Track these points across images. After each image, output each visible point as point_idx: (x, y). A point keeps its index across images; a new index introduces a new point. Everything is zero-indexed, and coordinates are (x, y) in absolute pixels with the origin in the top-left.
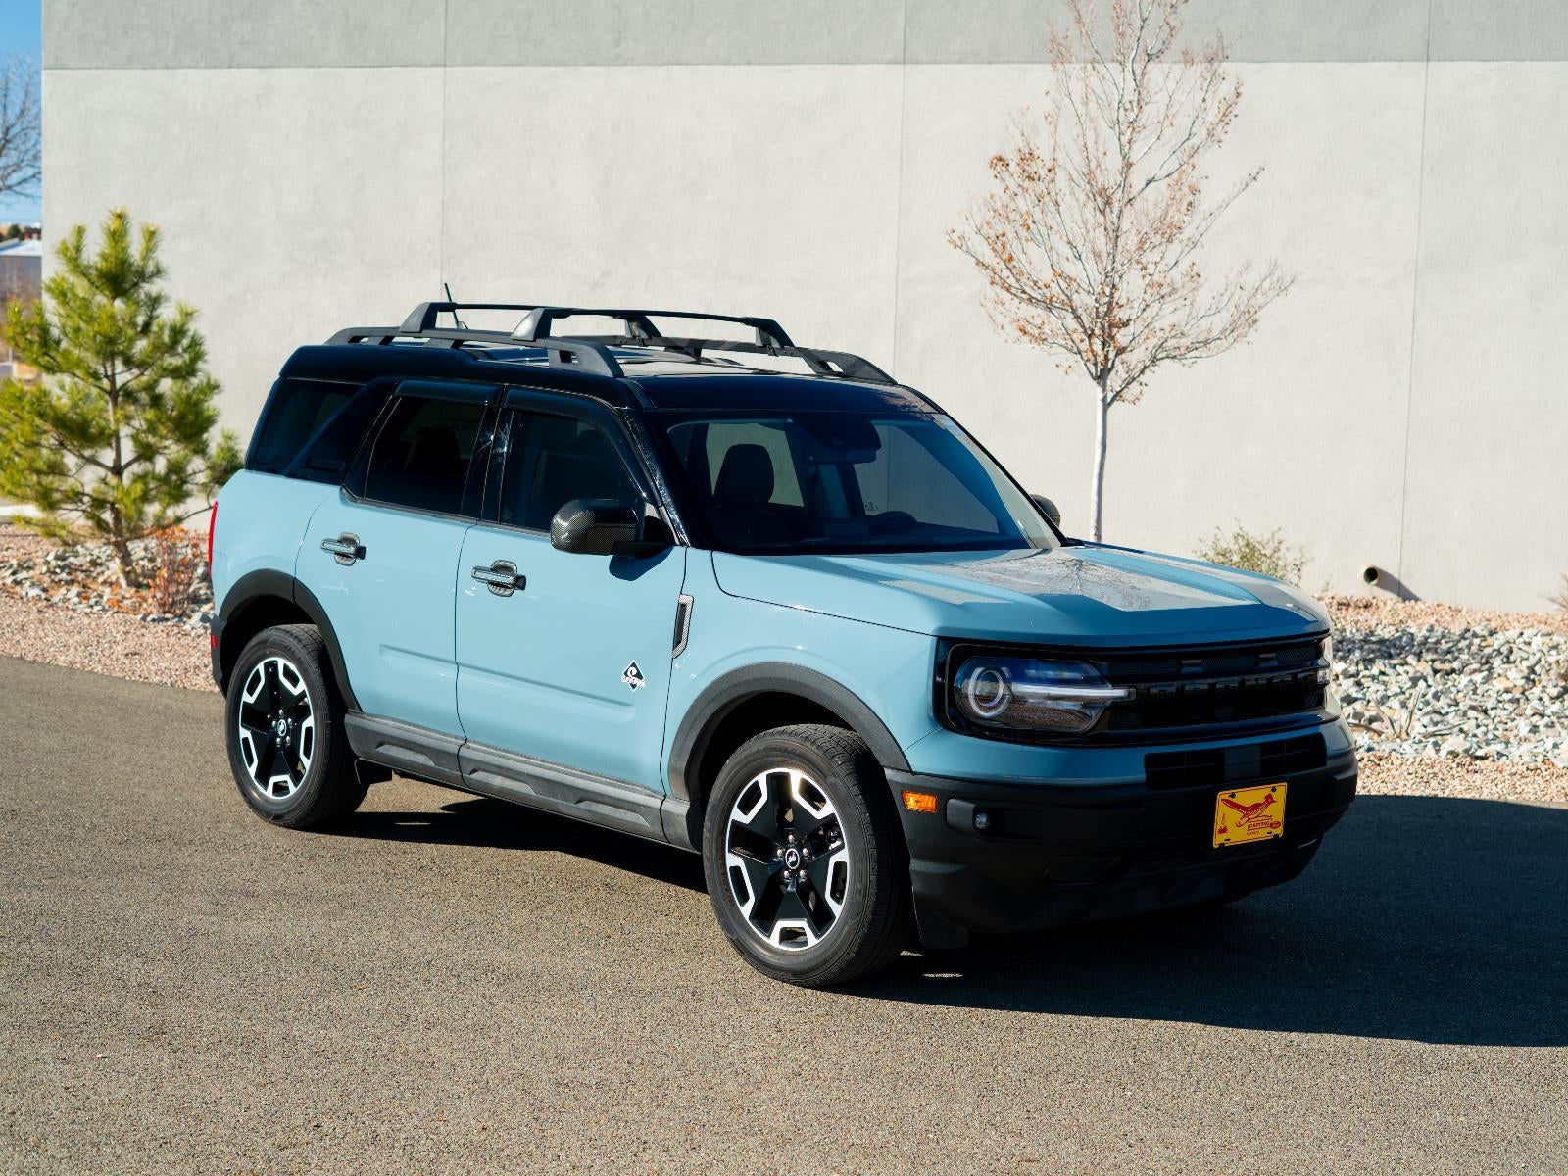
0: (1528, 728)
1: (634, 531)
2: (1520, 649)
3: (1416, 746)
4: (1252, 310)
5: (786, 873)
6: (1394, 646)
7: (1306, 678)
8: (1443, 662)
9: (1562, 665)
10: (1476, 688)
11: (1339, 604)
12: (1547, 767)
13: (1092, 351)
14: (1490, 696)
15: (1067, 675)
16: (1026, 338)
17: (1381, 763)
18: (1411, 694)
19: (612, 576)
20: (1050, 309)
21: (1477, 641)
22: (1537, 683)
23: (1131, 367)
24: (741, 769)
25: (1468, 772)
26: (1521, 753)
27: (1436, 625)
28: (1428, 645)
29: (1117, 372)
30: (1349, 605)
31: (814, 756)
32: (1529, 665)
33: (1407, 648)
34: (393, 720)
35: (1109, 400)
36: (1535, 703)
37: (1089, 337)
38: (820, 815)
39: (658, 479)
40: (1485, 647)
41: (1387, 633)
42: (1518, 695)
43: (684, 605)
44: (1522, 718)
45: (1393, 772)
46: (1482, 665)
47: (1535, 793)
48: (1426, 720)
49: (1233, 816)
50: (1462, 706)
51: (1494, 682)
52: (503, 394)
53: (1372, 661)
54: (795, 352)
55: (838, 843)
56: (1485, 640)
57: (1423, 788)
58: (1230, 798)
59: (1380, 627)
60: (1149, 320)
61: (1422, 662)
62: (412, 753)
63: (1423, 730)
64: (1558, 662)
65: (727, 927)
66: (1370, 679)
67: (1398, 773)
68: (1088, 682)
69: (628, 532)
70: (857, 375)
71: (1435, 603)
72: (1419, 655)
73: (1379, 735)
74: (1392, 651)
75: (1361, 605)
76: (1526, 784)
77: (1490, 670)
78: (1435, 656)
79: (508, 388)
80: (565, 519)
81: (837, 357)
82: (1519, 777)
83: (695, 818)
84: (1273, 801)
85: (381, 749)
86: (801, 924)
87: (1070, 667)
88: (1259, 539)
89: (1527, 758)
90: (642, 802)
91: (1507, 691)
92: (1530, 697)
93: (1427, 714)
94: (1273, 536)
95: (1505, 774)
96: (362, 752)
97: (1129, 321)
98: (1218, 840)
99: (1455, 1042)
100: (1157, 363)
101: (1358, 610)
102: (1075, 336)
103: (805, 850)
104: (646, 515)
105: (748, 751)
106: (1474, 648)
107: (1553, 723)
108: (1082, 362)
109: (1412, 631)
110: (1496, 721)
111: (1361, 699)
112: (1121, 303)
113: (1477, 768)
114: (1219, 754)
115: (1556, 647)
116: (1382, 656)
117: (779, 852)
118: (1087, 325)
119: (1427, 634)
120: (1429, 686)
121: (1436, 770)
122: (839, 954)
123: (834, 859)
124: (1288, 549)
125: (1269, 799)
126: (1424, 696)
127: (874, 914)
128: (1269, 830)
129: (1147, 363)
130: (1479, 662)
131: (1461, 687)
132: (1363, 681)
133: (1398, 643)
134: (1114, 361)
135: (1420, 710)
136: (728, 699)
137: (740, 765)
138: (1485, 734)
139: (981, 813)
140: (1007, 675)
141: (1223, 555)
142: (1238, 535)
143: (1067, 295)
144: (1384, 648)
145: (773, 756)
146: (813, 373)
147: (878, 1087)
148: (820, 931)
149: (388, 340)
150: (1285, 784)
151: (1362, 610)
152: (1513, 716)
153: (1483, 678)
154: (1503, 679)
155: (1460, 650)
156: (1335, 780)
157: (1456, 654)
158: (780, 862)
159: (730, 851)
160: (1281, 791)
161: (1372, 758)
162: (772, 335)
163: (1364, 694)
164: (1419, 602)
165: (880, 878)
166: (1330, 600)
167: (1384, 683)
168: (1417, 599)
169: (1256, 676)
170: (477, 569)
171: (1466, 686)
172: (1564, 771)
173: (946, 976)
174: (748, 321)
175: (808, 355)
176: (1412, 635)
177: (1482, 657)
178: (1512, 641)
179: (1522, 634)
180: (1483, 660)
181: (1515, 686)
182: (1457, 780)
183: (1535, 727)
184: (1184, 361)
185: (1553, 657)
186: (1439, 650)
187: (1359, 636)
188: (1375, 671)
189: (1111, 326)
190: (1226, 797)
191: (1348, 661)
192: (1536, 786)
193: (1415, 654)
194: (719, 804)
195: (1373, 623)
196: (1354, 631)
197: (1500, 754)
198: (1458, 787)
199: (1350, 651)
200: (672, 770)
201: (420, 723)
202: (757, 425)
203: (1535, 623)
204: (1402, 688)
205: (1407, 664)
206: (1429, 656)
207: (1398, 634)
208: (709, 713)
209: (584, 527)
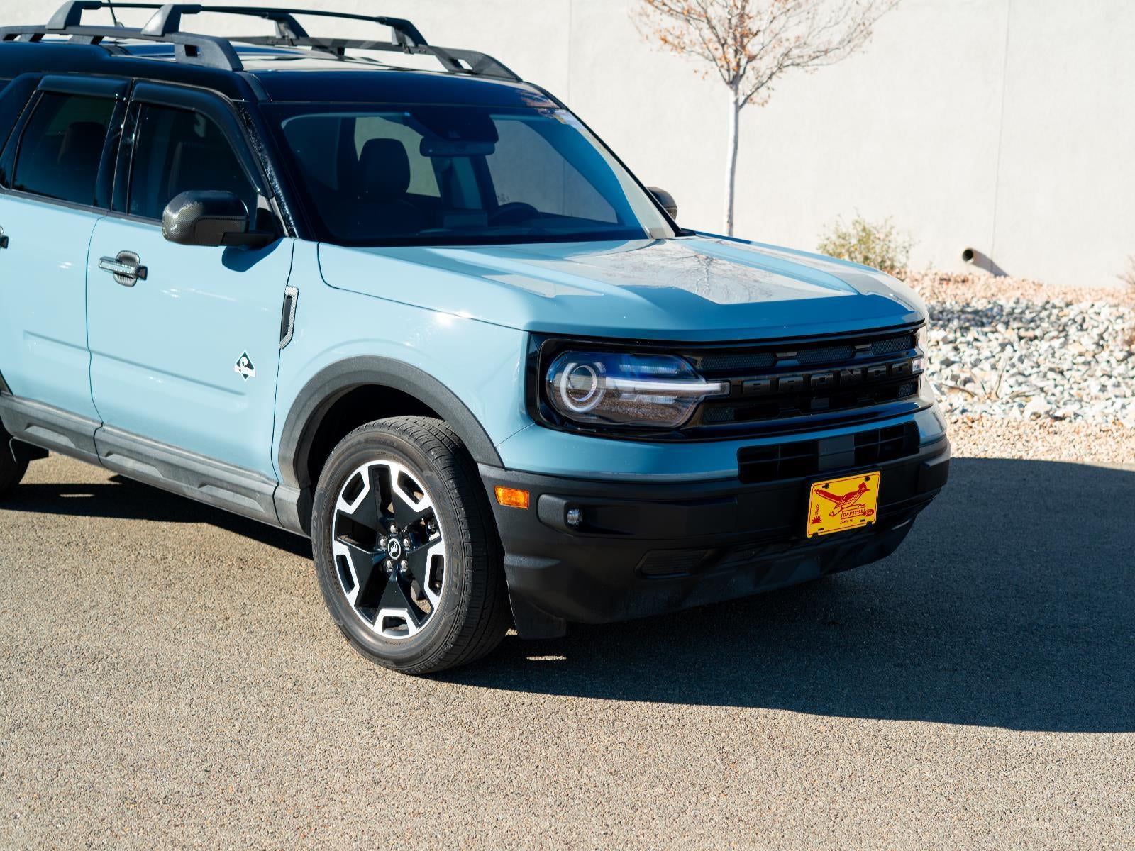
0: (1099, 387)
1: (244, 223)
2: (1091, 318)
3: (1003, 407)
4: (867, 23)
5: (389, 563)
6: (987, 316)
7: (900, 368)
8: (1027, 330)
9: (1126, 332)
10: (1055, 352)
11: (942, 279)
12: (1116, 427)
13: (726, 58)
14: (1065, 359)
15: (662, 370)
16: (667, 47)
17: (974, 425)
18: (1000, 358)
19: (223, 266)
20: (688, 21)
21: (1055, 312)
22: (1105, 348)
23: (760, 74)
24: (344, 460)
25: (1049, 433)
26: (1094, 412)
27: (1022, 297)
28: (1014, 316)
29: (747, 78)
30: (949, 280)
31: (413, 450)
32: (1099, 332)
33: (997, 318)
34: (40, 403)
35: (740, 102)
36: (1104, 365)
37: (723, 45)
38: (417, 508)
39: (270, 169)
40: (1062, 317)
41: (980, 305)
42: (1089, 358)
43: (290, 297)
44: (1093, 379)
45: (983, 434)
46: (1060, 332)
47: (1108, 454)
48: (1012, 381)
49: (829, 505)
50: (1043, 368)
51: (1069, 347)
52: (132, 88)
53: (967, 329)
54: (430, 51)
55: (437, 535)
56: (1062, 311)
57: (1009, 450)
58: (824, 489)
59: (975, 299)
60: (777, 31)
61: (1010, 330)
62: (56, 434)
63: (1010, 390)
64: (1123, 329)
65: (335, 614)
66: (966, 345)
67: (988, 434)
68: (682, 376)
69: (238, 224)
70: (484, 72)
71: (1021, 279)
72: (1007, 324)
73: (972, 396)
74: (985, 320)
75: (959, 280)
76: (1100, 445)
77: (1066, 336)
78: (1020, 325)
79: (137, 82)
80: (175, 210)
81: (467, 54)
82: (1093, 438)
83: (305, 505)
84: (866, 490)
85: (30, 430)
86: (403, 613)
87: (663, 361)
88: (875, 225)
89: (1099, 419)
90: (256, 489)
91: (1081, 355)
92: (1099, 360)
93: (1013, 375)
94: (886, 222)
95: (1081, 435)
96: (15, 432)
97: (758, 32)
98: (812, 529)
99: (1039, 729)
100: (784, 70)
101: (957, 284)
102: (710, 46)
103: (405, 541)
104: (258, 207)
105: (349, 443)
106: (1053, 318)
107: (1119, 383)
108: (717, 69)
109: (1001, 302)
110: (1072, 381)
111: (957, 362)
112: (751, 15)
113: (1056, 429)
114: (814, 443)
115: (1121, 317)
116: (976, 325)
117: (382, 541)
118: (721, 34)
119: (1014, 306)
120: (1015, 351)
121: (1021, 431)
122: (438, 644)
123: (432, 551)
124: (898, 233)
125: (863, 488)
126: (1011, 359)
127: (470, 607)
128: (863, 518)
129: (775, 69)
130: (1058, 330)
131: (1041, 351)
132: (960, 346)
133: (989, 313)
134: (745, 68)
135: (1008, 371)
136: (331, 391)
137: (343, 457)
138: (1062, 393)
139: (573, 509)
140: (601, 370)
141: (844, 238)
142: (857, 222)
143: (703, 8)
144: (977, 318)
145: (372, 448)
146: (447, 71)
147: (457, 796)
148: (420, 620)
149: (37, 37)
150: (879, 473)
151: (960, 285)
152: (1085, 377)
153: (1061, 344)
154: (1077, 344)
155: (1042, 320)
156: (928, 466)
157: (1038, 323)
158: (382, 552)
159: (336, 539)
160: (875, 479)
161: (965, 420)
162: (407, 33)
163: (961, 358)
164: (1007, 278)
165: (475, 571)
166: (934, 276)
167: (978, 348)
168: (1006, 275)
169: (851, 368)
170: (103, 260)
171: (1046, 351)
172: (1133, 432)
173: (548, 658)
174: (382, 21)
175: (440, 53)
176: (1002, 306)
177: (1060, 326)
178: (1085, 312)
179: (1093, 305)
180: (1061, 328)
181: (1087, 351)
182: (1040, 441)
183: (1104, 386)
184: (807, 68)
185: (1119, 325)
186: (1023, 320)
187: (957, 308)
188: (970, 337)
189: (742, 36)
190: (820, 488)
191: (947, 329)
192: (1108, 446)
193: (1004, 323)
194: (325, 492)
195: (969, 296)
196: (953, 303)
197: (1076, 415)
198: (1042, 448)
199: (949, 320)
200: (282, 459)
201: (61, 406)
202: (378, 118)
203: (1104, 296)
204: (992, 352)
205: (996, 331)
206: (1015, 325)
207: (990, 306)
208: (313, 404)
209: (191, 219)
